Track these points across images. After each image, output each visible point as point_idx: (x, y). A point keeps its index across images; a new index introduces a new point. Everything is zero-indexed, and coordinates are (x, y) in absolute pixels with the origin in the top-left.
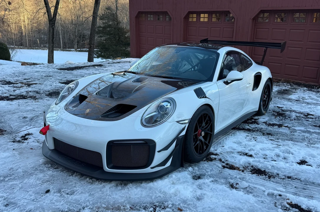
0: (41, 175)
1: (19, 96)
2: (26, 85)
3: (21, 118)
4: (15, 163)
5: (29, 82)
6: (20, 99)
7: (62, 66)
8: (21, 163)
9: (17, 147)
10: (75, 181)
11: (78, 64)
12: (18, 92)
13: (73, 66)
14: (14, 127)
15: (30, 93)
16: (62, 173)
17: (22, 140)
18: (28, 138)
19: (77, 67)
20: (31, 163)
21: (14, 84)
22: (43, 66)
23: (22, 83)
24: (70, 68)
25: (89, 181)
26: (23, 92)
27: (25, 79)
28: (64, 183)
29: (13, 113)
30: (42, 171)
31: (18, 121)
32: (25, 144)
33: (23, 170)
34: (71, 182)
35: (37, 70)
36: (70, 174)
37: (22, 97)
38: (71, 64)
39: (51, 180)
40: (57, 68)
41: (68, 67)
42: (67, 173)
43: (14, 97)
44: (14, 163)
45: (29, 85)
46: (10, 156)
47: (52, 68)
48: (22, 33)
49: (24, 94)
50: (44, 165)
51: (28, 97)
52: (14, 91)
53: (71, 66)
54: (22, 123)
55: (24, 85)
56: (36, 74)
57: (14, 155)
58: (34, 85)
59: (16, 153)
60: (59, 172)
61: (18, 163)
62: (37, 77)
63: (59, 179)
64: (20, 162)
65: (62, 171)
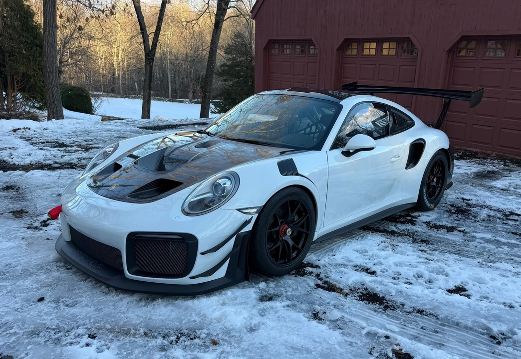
0: (43, 277)
1: (65, 164)
2: (83, 149)
3: (54, 195)
4: (16, 257)
5: (90, 144)
6: (66, 168)
7: (148, 124)
8: (24, 258)
9: (30, 235)
10: (84, 289)
11: (172, 120)
12: (66, 158)
13: (165, 124)
14: (39, 207)
15: (82, 161)
16: (73, 275)
17: (41, 226)
18: (49, 224)
19: (169, 126)
20: (38, 258)
21: (67, 146)
22: (121, 123)
23: (79, 146)
24: (159, 126)
25: (104, 291)
26: (73, 159)
27: (86, 141)
28: (69, 290)
29: (47, 188)
30: (48, 271)
31: (50, 199)
32: (41, 232)
33: (23, 267)
34: (80, 289)
35: (110, 127)
36: (84, 279)
37: (69, 166)
38: (161, 121)
39: (54, 285)
40: (139, 126)
41: (156, 124)
42: (81, 276)
43: (59, 165)
44: (14, 258)
45: (87, 149)
46: (13, 248)
47: (133, 126)
48: (114, 74)
49: (74, 161)
50: (55, 263)
51: (78, 167)
52: (62, 156)
53: (161, 124)
54: (52, 203)
55: (80, 149)
56: (105, 134)
57: (20, 247)
58: (94, 150)
59: (23, 243)
60: (71, 274)
61: (20, 257)
62: (103, 139)
63: (65, 284)
64: (23, 256)
65: (75, 273)
